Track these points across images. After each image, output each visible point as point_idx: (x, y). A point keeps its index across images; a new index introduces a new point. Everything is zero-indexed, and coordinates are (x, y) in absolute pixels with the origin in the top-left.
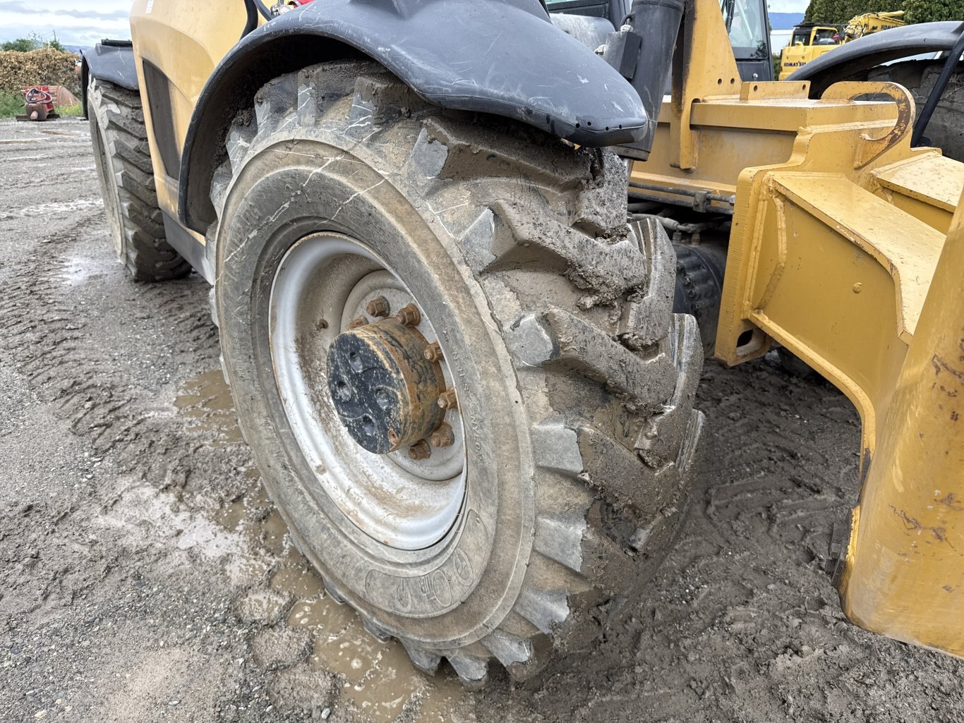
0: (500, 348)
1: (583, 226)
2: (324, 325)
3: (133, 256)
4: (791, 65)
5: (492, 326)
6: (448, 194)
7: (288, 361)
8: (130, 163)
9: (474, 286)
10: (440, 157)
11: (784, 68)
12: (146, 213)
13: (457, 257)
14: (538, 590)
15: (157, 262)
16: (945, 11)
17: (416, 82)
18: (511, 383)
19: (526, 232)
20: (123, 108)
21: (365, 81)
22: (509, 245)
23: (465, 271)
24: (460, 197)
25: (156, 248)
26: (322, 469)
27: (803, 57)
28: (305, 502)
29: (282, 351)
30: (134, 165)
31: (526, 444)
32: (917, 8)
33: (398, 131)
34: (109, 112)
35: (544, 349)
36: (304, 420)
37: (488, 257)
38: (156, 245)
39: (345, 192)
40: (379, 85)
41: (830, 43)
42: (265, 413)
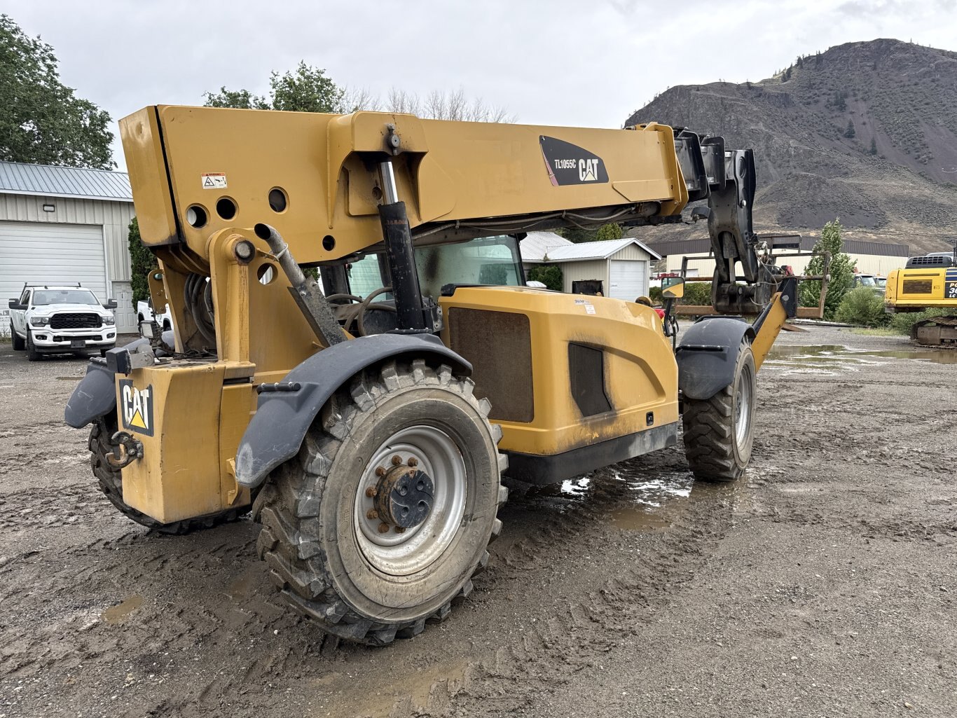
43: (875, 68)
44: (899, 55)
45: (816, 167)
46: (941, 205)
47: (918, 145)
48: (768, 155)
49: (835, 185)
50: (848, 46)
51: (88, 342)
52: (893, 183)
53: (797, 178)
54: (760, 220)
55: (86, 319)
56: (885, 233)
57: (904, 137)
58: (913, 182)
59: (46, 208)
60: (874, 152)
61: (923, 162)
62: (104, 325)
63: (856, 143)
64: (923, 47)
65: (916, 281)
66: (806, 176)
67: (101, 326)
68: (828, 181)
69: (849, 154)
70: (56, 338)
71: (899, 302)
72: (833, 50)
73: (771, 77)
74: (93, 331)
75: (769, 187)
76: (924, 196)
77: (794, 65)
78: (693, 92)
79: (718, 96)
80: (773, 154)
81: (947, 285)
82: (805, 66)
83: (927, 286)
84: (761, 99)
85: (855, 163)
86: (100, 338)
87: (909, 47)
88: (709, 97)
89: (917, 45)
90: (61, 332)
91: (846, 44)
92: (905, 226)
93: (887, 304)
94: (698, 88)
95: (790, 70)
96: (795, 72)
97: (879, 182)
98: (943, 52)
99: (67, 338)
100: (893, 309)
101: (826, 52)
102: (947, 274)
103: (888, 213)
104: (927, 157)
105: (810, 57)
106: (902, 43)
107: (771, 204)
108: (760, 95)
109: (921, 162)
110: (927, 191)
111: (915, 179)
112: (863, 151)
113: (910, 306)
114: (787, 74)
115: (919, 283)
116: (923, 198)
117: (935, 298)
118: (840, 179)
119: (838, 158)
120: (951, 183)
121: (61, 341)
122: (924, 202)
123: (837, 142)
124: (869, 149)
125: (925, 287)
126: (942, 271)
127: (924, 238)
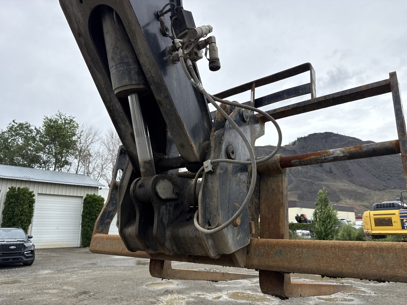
43: (326, 142)
44: (335, 138)
45: (310, 177)
46: (360, 193)
47: (347, 170)
48: (291, 173)
49: (318, 185)
50: (315, 134)
52: (340, 184)
53: (303, 181)
54: (291, 198)
56: (341, 204)
57: (341, 167)
58: (348, 184)
60: (331, 172)
61: (350, 176)
63: (323, 169)
64: (342, 135)
65: (381, 218)
66: (306, 181)
68: (315, 183)
69: (322, 173)
71: (374, 232)
72: (310, 135)
73: (288, 144)
75: (292, 185)
76: (353, 189)
77: (296, 140)
78: (259, 148)
79: (269, 150)
80: (292, 172)
81: (402, 221)
82: (300, 140)
83: (389, 222)
84: (285, 151)
85: (325, 177)
87: (337, 135)
88: (265, 150)
89: (340, 135)
91: (314, 134)
92: (348, 201)
93: (366, 233)
94: (261, 147)
95: (295, 142)
96: (297, 143)
97: (335, 184)
98: (349, 137)
100: (371, 236)
101: (308, 136)
102: (400, 213)
103: (341, 196)
104: (351, 174)
105: (302, 138)
106: (334, 134)
107: (294, 192)
108: (285, 150)
109: (349, 176)
110: (353, 187)
111: (348, 183)
112: (327, 172)
113: (381, 234)
114: (294, 143)
115: (384, 219)
116: (353, 190)
117: (396, 229)
118: (320, 182)
119: (318, 174)
120: (362, 184)
122: (353, 192)
123: (316, 168)
124: (329, 171)
125: (388, 222)
126: (396, 212)
127: (356, 206)
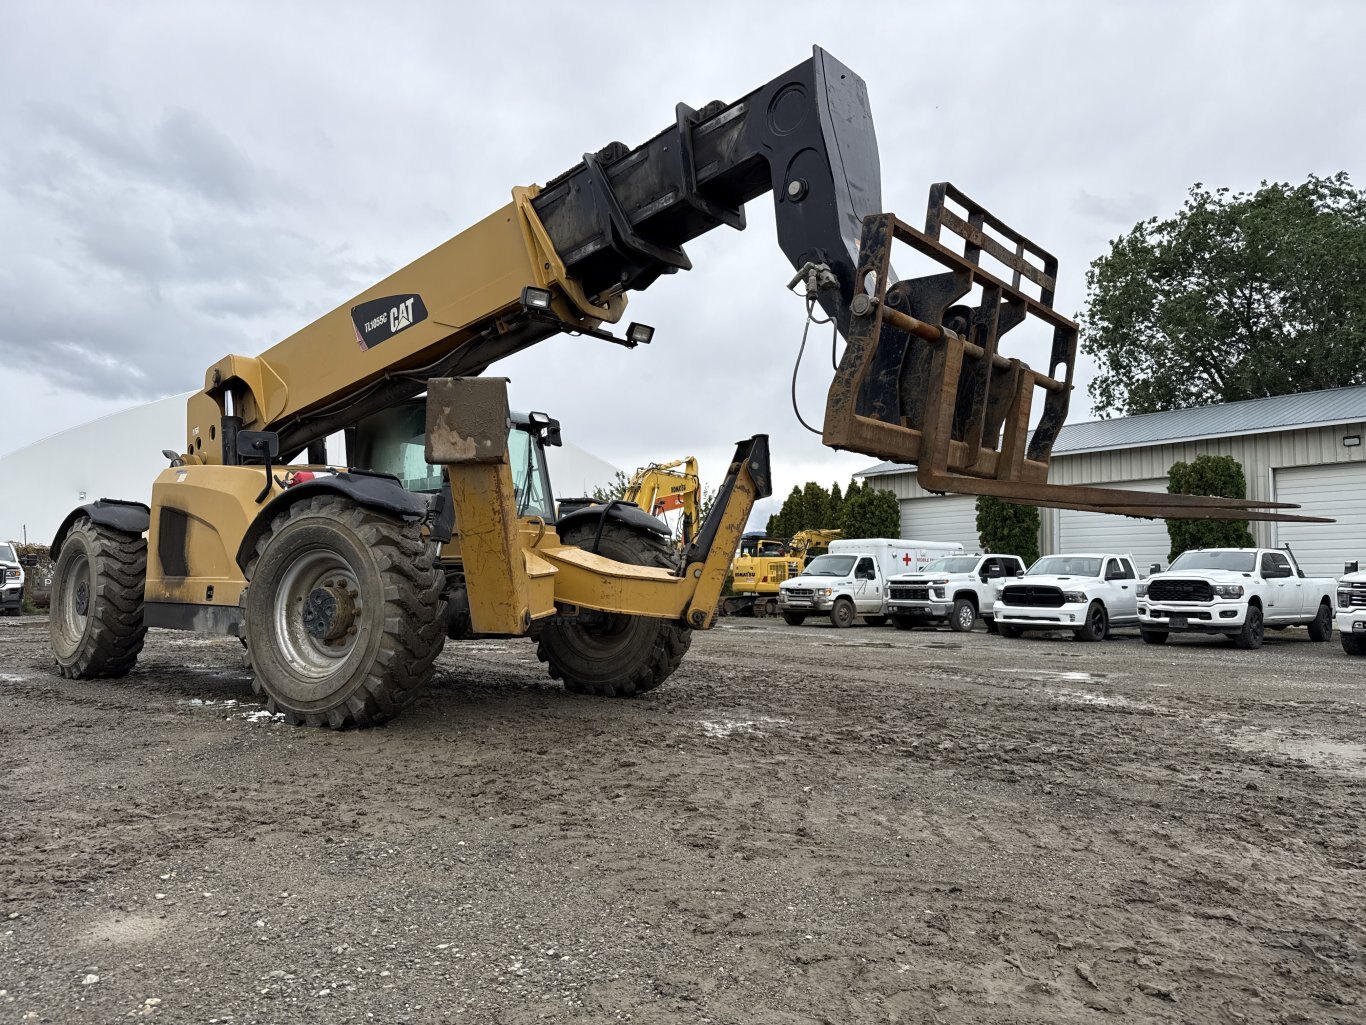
0: (376, 566)
1: (403, 536)
2: (300, 599)
3: (91, 651)
4: (741, 575)
5: (374, 560)
6: (362, 527)
7: (281, 615)
8: (113, 579)
9: (369, 549)
10: (361, 516)
11: (735, 578)
12: (115, 616)
13: (364, 542)
14: (385, 648)
15: (110, 656)
16: (875, 531)
17: (356, 497)
18: (379, 576)
19: (385, 533)
20: (113, 543)
21: (338, 499)
22: (380, 537)
23: (367, 546)
24: (366, 528)
25: (114, 644)
26: (292, 662)
27: (752, 568)
28: (283, 674)
29: (279, 611)
30: (116, 581)
31: (382, 593)
32: (850, 526)
33: (348, 512)
34: (102, 544)
35: (388, 564)
36: (284, 641)
37: (374, 541)
38: (115, 641)
39: (327, 530)
40: (343, 500)
41: (776, 556)
42: (266, 639)
51: (1191, 620)
55: (1191, 589)
59: (1348, 442)
62: (1217, 598)
67: (1212, 599)
70: (1156, 613)
74: (1200, 606)
86: (1208, 616)
90: (1160, 605)
99: (1167, 614)
121: (1159, 617)
